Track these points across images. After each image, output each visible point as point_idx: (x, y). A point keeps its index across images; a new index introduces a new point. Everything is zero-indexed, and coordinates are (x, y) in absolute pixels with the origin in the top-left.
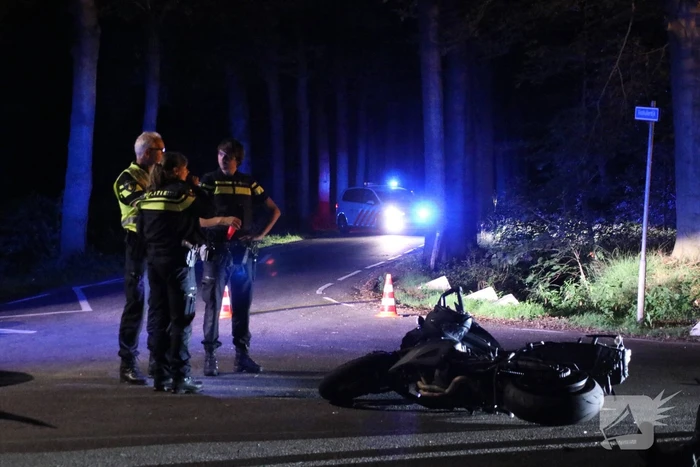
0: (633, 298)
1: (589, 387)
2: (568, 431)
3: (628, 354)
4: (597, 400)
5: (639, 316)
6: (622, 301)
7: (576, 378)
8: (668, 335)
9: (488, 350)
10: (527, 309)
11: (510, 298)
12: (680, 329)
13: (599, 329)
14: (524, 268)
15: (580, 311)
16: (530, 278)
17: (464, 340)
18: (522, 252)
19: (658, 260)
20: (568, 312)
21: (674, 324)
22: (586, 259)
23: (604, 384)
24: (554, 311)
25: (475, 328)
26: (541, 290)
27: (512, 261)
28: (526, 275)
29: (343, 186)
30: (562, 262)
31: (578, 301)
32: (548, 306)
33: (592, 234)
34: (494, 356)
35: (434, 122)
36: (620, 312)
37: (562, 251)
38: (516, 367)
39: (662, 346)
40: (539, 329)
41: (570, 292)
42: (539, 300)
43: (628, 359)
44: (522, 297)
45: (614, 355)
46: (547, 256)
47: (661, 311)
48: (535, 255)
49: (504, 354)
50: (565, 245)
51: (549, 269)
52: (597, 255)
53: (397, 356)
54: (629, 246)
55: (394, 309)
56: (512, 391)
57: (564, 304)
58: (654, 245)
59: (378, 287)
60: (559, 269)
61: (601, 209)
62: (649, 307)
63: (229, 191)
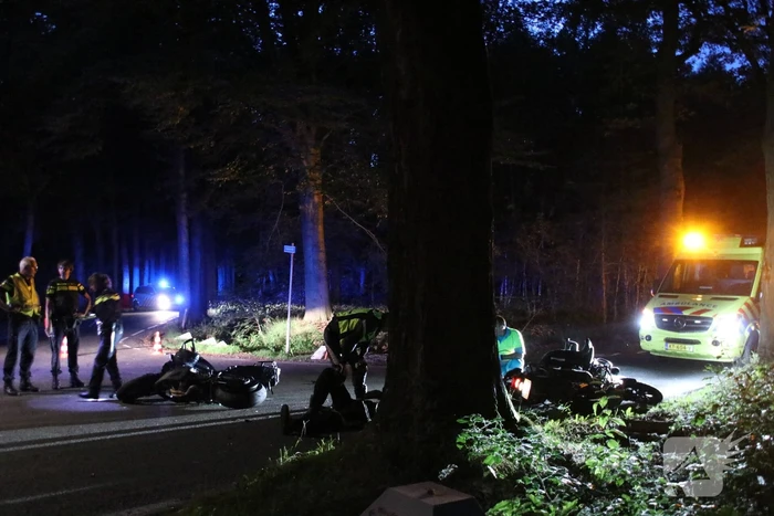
0: (284, 342)
1: (259, 388)
2: (248, 412)
3: (279, 370)
4: (263, 394)
5: (287, 351)
6: (279, 343)
7: (252, 384)
8: (301, 360)
9: (207, 371)
10: (231, 348)
11: (223, 343)
12: (306, 356)
13: (267, 358)
14: (231, 327)
15: (258, 349)
16: (234, 333)
17: (195, 366)
18: (230, 319)
19: (296, 322)
20: (252, 350)
21: (303, 354)
22: (262, 322)
23: (266, 386)
24: (246, 349)
25: (201, 360)
26: (239, 339)
27: (224, 324)
28: (232, 331)
29: (136, 284)
30: (250, 324)
31: (257, 344)
32: (242, 347)
33: (265, 309)
34: (210, 374)
35: (184, 252)
36: (278, 349)
37: (250, 318)
38: (222, 380)
39: (297, 366)
40: (237, 359)
41: (254, 340)
42: (238, 344)
43: (279, 373)
44: (229, 342)
45: (271, 372)
46: (242, 321)
47: (298, 348)
48: (237, 320)
49: (216, 373)
50: (251, 315)
51: (243, 327)
52: (267, 320)
53: (159, 376)
54: (282, 315)
55: (161, 350)
56: (220, 392)
57: (250, 345)
58: (294, 314)
59: (152, 339)
60: (248, 327)
61: (270, 296)
62: (292, 346)
63: (66, 289)
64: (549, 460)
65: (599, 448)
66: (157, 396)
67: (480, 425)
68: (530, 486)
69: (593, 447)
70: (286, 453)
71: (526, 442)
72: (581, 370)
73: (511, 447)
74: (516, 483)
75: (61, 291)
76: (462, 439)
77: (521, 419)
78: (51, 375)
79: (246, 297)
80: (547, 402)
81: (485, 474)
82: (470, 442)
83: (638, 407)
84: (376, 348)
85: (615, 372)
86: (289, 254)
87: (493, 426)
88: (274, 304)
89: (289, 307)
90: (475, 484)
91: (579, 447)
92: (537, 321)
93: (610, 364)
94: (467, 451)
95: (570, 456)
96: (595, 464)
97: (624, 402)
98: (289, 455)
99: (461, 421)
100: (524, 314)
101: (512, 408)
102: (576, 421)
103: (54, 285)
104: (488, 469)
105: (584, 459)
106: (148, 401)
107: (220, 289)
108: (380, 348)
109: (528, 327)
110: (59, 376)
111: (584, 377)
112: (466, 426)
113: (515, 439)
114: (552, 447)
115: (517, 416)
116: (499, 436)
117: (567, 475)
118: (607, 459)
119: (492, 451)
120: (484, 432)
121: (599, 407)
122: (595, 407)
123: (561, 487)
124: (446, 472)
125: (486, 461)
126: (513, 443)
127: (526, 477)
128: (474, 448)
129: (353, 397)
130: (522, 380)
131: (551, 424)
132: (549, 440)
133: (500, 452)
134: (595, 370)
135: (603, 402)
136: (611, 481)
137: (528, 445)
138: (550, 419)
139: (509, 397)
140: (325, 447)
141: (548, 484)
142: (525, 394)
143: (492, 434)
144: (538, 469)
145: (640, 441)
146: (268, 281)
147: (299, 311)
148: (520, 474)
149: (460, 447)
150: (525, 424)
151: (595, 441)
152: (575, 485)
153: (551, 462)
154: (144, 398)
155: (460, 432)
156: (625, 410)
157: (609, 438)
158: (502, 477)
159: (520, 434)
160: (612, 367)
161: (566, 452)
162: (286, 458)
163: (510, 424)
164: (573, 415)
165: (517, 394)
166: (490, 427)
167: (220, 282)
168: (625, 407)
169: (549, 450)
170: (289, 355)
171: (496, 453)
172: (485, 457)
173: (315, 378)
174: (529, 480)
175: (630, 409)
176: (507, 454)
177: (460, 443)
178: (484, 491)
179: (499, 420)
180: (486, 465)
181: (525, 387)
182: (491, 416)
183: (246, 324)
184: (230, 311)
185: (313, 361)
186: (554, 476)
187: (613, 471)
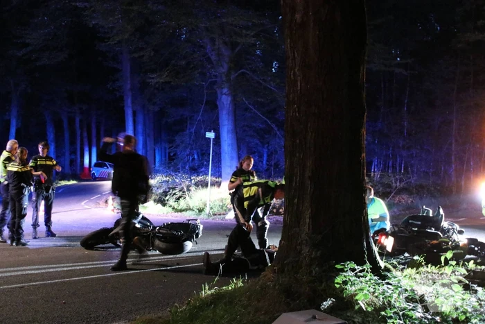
0: (205, 205)
3: (202, 226)
4: (189, 245)
5: (207, 212)
6: (202, 206)
8: (218, 220)
9: (148, 226)
10: (166, 209)
11: (159, 205)
12: (222, 216)
14: (165, 193)
15: (186, 210)
16: (167, 198)
17: (139, 222)
18: (164, 187)
19: (215, 190)
20: (181, 211)
21: (220, 215)
22: (189, 190)
24: (177, 210)
25: (144, 218)
26: (172, 202)
27: (161, 191)
28: (166, 196)
29: (94, 160)
30: (180, 191)
31: (185, 207)
32: (174, 208)
33: (191, 180)
34: (150, 229)
36: (201, 211)
37: (180, 187)
38: (160, 233)
39: (215, 223)
40: (170, 218)
41: (182, 201)
42: (170, 206)
43: (201, 228)
44: (164, 204)
45: (196, 227)
46: (174, 189)
47: (216, 210)
48: (170, 188)
49: (154, 228)
50: (181, 184)
51: (174, 194)
52: (193, 188)
53: (112, 229)
54: (204, 184)
55: (113, 210)
56: (157, 242)
57: (180, 208)
58: (213, 184)
59: (106, 202)
60: (179, 194)
61: (195, 170)
62: (211, 208)
63: (44, 163)
64: (406, 298)
65: (446, 291)
66: (110, 245)
67: (353, 270)
68: (391, 318)
69: (441, 290)
70: (207, 287)
71: (388, 283)
72: (433, 230)
73: (377, 287)
74: (380, 315)
75: (40, 165)
76: (339, 280)
77: (385, 267)
78: (31, 228)
79: (176, 170)
80: (406, 255)
81: (357, 307)
82: (345, 283)
83: (479, 261)
84: (275, 211)
85: (461, 232)
86: (209, 139)
87: (363, 270)
88: (198, 176)
89: (209, 178)
90: (349, 314)
91: (430, 289)
92: (400, 191)
93: (457, 227)
94: (343, 289)
95: (422, 296)
96: (442, 303)
97: (468, 256)
98: (209, 289)
99: (338, 266)
100: (389, 186)
101: (378, 258)
102: (429, 270)
103: (36, 159)
104: (359, 304)
105: (433, 298)
106: (103, 248)
107: (157, 164)
108: (278, 210)
109: (393, 197)
110: (38, 229)
111: (435, 236)
112: (342, 270)
113: (379, 281)
114: (408, 288)
115: (382, 264)
116: (367, 279)
117: (420, 310)
118: (452, 299)
119: (361, 290)
120: (356, 275)
121: (446, 258)
122: (443, 259)
123: (415, 319)
124: (326, 304)
125: (357, 298)
126: (378, 284)
127: (388, 311)
128: (348, 287)
129: (257, 247)
130: (387, 237)
131: (409, 271)
132: (406, 283)
133: (368, 291)
134: (445, 231)
135: (449, 255)
136: (455, 316)
137: (389, 286)
138: (408, 267)
139: (376, 249)
140: (237, 284)
141: (405, 317)
142: (389, 249)
143: (362, 277)
144: (397, 304)
145: (479, 286)
146: (193, 159)
147: (217, 182)
148: (383, 308)
149: (338, 286)
150: (388, 270)
151: (444, 285)
152: (426, 318)
153: (408, 300)
154: (101, 246)
155: (338, 275)
156: (468, 262)
157: (453, 283)
158: (369, 309)
159: (383, 278)
160: (459, 229)
161: (420, 293)
162: (207, 292)
163: (376, 270)
164: (427, 264)
165: (382, 248)
166: (361, 271)
167: (157, 160)
168: (469, 260)
169: (406, 290)
170: (209, 215)
171: (365, 291)
172: (357, 294)
173: (229, 233)
174: (390, 313)
175: (472, 262)
176: (374, 293)
177: (338, 283)
178: (356, 320)
179: (368, 266)
180: (357, 300)
181: (389, 243)
182: (361, 263)
183: (176, 191)
184: (164, 181)
185: (227, 220)
186: (410, 310)
187: (457, 309)
